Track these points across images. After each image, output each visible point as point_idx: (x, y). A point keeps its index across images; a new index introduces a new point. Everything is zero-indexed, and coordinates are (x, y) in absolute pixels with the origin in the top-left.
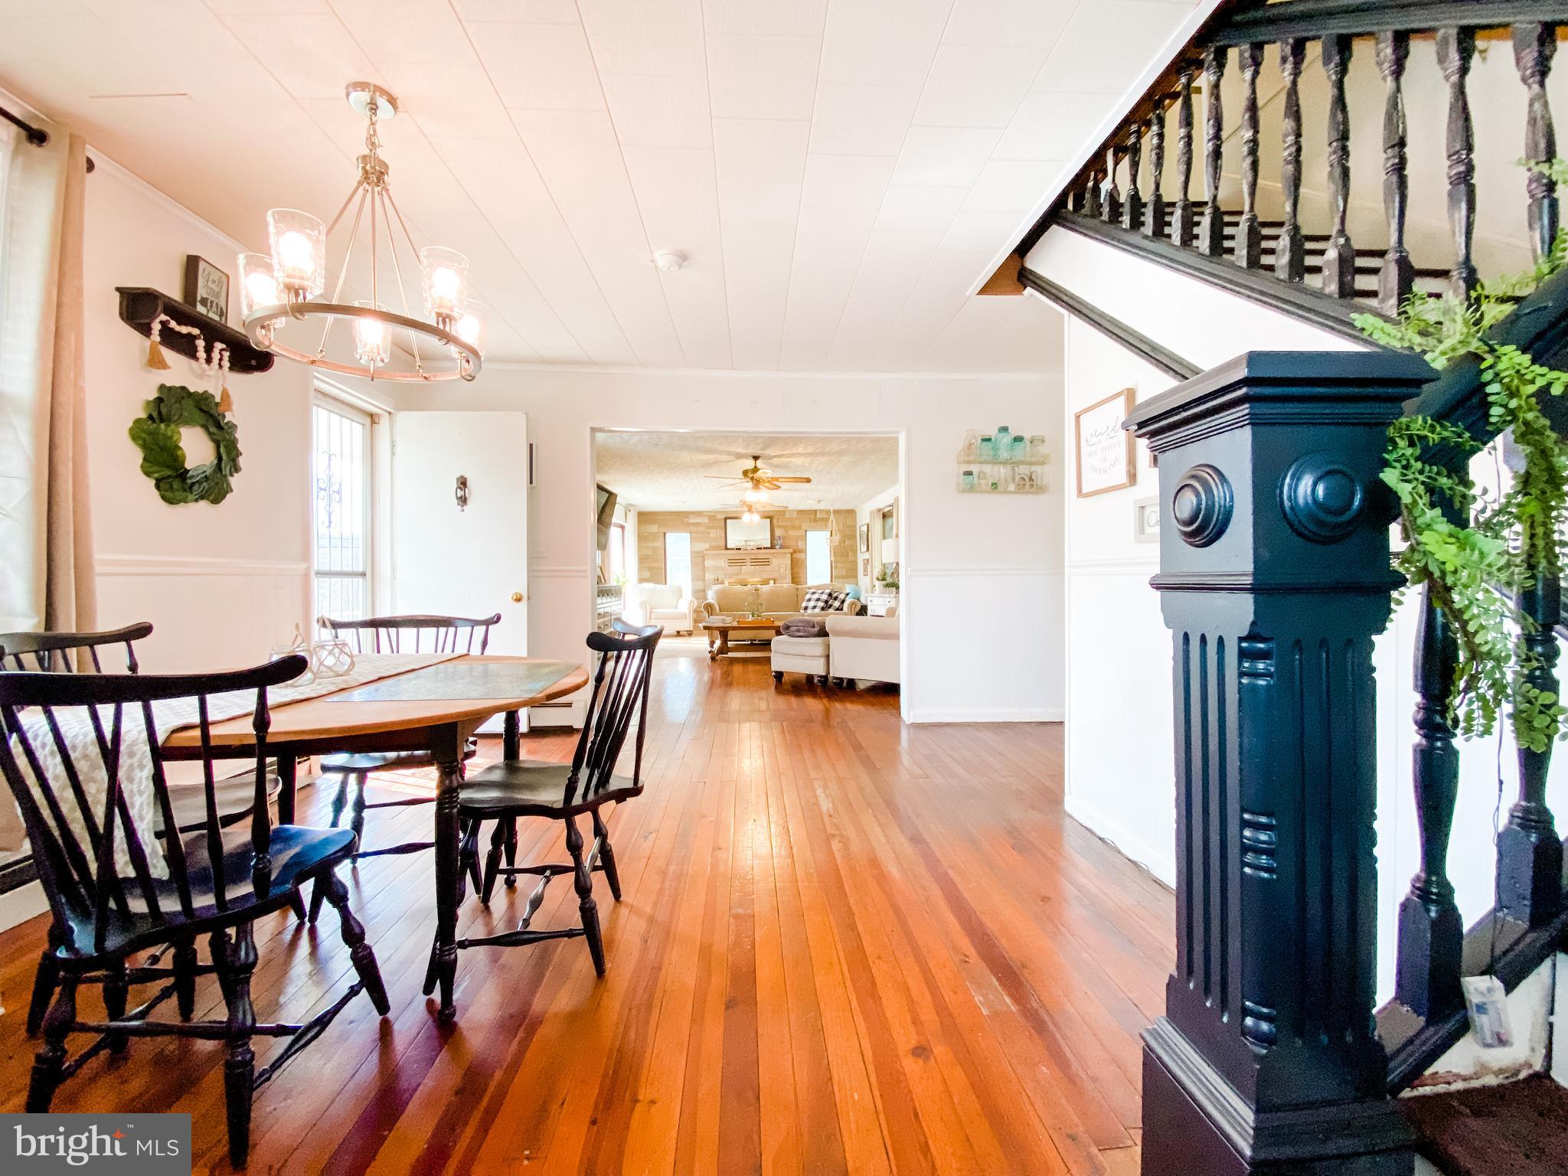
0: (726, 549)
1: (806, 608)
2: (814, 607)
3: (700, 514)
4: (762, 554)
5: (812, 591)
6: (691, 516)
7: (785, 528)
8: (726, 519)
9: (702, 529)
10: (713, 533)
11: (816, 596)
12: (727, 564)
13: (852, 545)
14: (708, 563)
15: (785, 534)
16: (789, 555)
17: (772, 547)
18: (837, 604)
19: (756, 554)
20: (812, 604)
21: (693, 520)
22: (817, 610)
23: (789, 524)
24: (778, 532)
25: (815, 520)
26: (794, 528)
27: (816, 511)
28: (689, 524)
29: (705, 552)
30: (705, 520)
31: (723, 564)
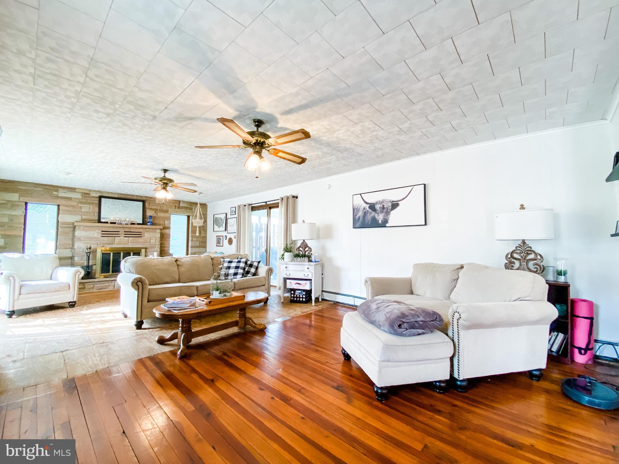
0: (99, 221)
1: (227, 275)
2: (236, 274)
3: (72, 190)
4: (136, 227)
5: (228, 260)
6: (61, 190)
7: (156, 210)
8: (100, 198)
9: (73, 203)
10: (86, 208)
11: (233, 265)
12: (100, 235)
13: (204, 227)
14: (78, 233)
15: (155, 215)
16: (159, 231)
17: (144, 223)
18: (253, 270)
19: (130, 228)
20: (232, 271)
21: (62, 194)
22: (239, 276)
23: (158, 208)
24: (149, 213)
25: (179, 208)
26: (162, 211)
27: (180, 201)
28: (57, 197)
29: (75, 224)
30: (79, 196)
31: (96, 235)
